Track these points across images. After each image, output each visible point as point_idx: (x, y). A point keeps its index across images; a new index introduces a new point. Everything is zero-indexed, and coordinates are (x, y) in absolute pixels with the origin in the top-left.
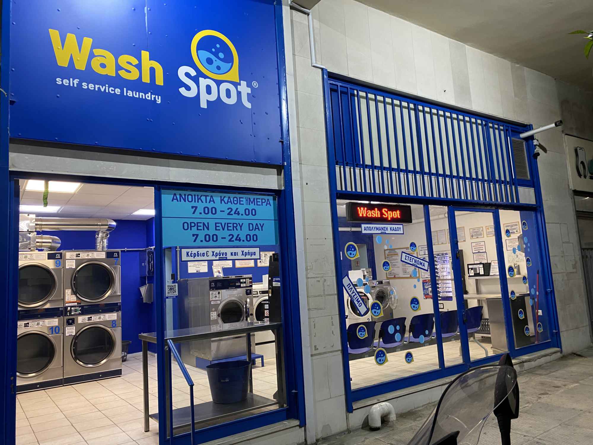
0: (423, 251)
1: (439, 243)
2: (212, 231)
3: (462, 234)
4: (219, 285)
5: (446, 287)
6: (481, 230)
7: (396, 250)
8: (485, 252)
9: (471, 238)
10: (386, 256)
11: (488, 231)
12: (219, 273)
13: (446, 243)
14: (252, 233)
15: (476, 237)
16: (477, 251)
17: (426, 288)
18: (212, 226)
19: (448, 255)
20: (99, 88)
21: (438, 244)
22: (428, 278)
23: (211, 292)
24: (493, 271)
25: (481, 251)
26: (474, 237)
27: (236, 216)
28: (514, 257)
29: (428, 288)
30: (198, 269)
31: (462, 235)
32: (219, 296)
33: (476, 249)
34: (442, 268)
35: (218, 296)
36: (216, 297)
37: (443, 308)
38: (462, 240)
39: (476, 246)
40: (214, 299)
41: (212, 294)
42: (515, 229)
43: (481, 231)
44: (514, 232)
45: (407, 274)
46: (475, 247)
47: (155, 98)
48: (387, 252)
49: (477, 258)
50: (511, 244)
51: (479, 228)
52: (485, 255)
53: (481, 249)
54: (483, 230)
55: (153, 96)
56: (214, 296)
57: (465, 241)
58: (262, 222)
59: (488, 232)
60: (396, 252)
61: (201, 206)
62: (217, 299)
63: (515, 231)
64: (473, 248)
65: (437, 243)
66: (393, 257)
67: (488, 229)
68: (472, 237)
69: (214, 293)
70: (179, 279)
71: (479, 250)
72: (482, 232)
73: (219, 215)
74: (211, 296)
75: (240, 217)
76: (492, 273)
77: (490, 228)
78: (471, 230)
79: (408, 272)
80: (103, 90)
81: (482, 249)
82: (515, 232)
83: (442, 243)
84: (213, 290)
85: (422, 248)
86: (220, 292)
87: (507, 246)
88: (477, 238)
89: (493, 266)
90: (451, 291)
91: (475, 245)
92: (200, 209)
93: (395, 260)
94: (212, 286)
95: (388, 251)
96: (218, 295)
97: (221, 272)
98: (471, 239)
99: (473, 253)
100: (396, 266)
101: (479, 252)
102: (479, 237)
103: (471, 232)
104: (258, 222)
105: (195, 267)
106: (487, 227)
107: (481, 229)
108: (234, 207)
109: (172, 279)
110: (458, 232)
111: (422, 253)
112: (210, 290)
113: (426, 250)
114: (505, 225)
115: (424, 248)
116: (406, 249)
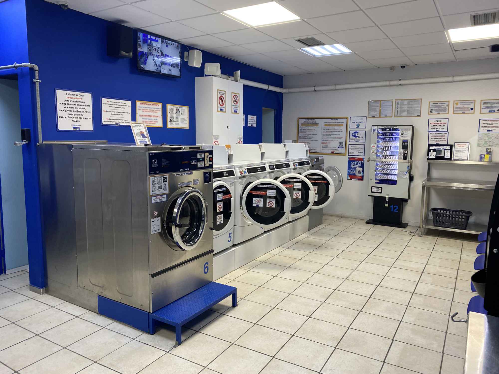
0: (356, 123)
1: (381, 116)
3: (417, 107)
4: (165, 162)
5: (388, 169)
6: (445, 105)
7: (315, 120)
8: (447, 131)
9: (430, 113)
10: (300, 125)
11: (456, 106)
12: (144, 136)
13: (392, 117)
15: (437, 113)
16: (435, 130)
17: (353, 167)
19: (398, 131)
21: (380, 117)
22: (357, 155)
23: (152, 178)
24: (457, 155)
25: (440, 130)
26: (434, 113)
28: (486, 141)
29: (356, 167)
30: (76, 124)
31: (418, 109)
32: (165, 187)
33: (434, 127)
34: (386, 147)
35: (163, 187)
36: (160, 187)
37: (381, 193)
38: (416, 115)
39: (435, 123)
40: (157, 192)
41: (154, 181)
42: (496, 107)
43: (445, 106)
44: (494, 111)
45: (327, 150)
46: (433, 125)
48: (302, 121)
49: (433, 138)
50: (486, 125)
51: (443, 102)
52: (446, 135)
53: (441, 127)
54: (448, 106)
56: (157, 185)
57: (419, 116)
59: (457, 108)
60: (315, 122)
62: (162, 191)
63: (496, 110)
64: (430, 125)
65: (378, 116)
66: (310, 128)
67: (457, 104)
68: (431, 112)
69: (157, 179)
70: (40, 140)
71: (438, 128)
72: (447, 108)
74: (151, 186)
76: (456, 156)
77: (460, 103)
78: (431, 104)
79: (330, 147)
81: (443, 127)
82: (496, 111)
83: (386, 116)
84: (155, 173)
85: (354, 120)
86: (166, 178)
87: (480, 127)
88: (439, 113)
89: (457, 148)
90: (397, 174)
93: (312, 131)
94: (153, 166)
95: (304, 120)
96: (163, 184)
97: (146, 135)
98: (429, 114)
99: (429, 132)
100: (312, 139)
101: (437, 131)
102: (441, 113)
103: (431, 106)
105: (72, 119)
106: (455, 102)
107: (447, 103)
109: (23, 139)
110: (412, 105)
111: (354, 125)
112: (150, 174)
113: (360, 122)
114: (483, 102)
115: (357, 119)
116: (332, 120)
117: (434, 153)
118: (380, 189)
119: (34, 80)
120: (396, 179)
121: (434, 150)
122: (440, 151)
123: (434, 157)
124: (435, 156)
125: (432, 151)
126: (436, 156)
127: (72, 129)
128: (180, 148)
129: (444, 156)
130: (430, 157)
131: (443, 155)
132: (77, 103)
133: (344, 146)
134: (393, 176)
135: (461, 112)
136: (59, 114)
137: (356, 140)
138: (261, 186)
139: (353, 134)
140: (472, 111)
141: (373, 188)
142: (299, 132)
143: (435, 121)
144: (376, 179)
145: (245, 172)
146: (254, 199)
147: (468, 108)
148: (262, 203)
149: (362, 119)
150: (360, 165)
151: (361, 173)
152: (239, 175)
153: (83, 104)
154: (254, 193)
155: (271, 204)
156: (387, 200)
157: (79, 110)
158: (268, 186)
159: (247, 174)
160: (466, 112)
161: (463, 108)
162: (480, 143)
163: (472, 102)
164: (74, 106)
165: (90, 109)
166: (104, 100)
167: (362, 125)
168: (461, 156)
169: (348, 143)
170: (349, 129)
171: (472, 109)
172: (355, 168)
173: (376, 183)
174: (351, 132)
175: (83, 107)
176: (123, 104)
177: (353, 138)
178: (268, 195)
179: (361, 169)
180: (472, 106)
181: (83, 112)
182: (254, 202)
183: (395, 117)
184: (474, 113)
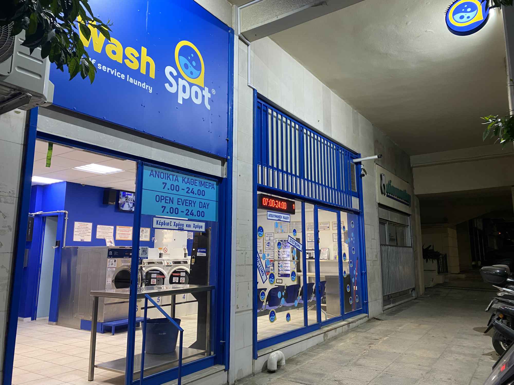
1: (282, 232)
2: (175, 205)
3: (301, 226)
4: (116, 253)
5: (285, 267)
12: (111, 243)
13: (287, 233)
14: (201, 210)
15: (311, 230)
16: (311, 241)
17: (268, 266)
18: (175, 201)
20: (110, 71)
23: (108, 260)
27: (191, 195)
30: (82, 238)
32: (115, 264)
33: (310, 239)
34: (283, 252)
35: (114, 264)
36: (112, 264)
37: (282, 283)
38: (300, 231)
40: (111, 266)
41: (109, 261)
46: (310, 237)
47: (148, 88)
49: (310, 246)
50: (336, 237)
55: (147, 86)
56: (111, 263)
58: (208, 202)
59: (321, 227)
61: (169, 183)
62: (113, 266)
64: (308, 238)
65: (280, 232)
68: (308, 229)
69: (111, 260)
70: (64, 246)
71: (312, 239)
73: (181, 192)
74: (108, 263)
75: (194, 196)
76: (321, 257)
77: (322, 224)
80: (112, 73)
83: (284, 232)
84: (110, 257)
85: (267, 235)
86: (116, 260)
87: (334, 238)
89: (322, 252)
90: (289, 269)
91: (310, 236)
92: (168, 186)
94: (110, 254)
96: (114, 263)
97: (112, 242)
99: (308, 242)
102: (313, 230)
103: (307, 226)
104: (206, 202)
105: (80, 236)
108: (191, 187)
109: (56, 245)
110: (298, 225)
111: (267, 238)
112: (108, 258)
113: (271, 236)
114: (333, 223)
115: (269, 235)
117: (308, 255)
118: (281, 280)
119: (65, 218)
121: (308, 253)
122: (311, 253)
124: (308, 257)
127: (80, 241)
128: (125, 247)
132: (84, 228)
133: (262, 252)
134: (287, 271)
135: (323, 229)
136: (75, 233)
137: (269, 248)
138: (177, 270)
139: (267, 244)
140: (328, 229)
141: (277, 280)
144: (279, 274)
145: (171, 263)
146: (174, 278)
147: (327, 227)
148: (178, 280)
149: (272, 235)
150: (272, 265)
151: (272, 270)
152: (166, 264)
153: (87, 228)
154: (174, 274)
155: (182, 280)
156: (285, 288)
157: (85, 231)
158: (181, 270)
159: (172, 264)
160: (326, 229)
161: (324, 227)
162: (335, 248)
163: (328, 223)
164: (83, 229)
165: (91, 231)
166: (98, 226)
167: (272, 238)
168: (324, 257)
169: (265, 250)
170: (265, 241)
171: (328, 227)
172: (269, 267)
173: (279, 276)
174: (266, 243)
175: (87, 230)
176: (109, 228)
177: (268, 246)
178: (181, 275)
179: (272, 268)
180: (328, 226)
181: (87, 232)
182: (173, 280)
183: (289, 232)
184: (329, 230)
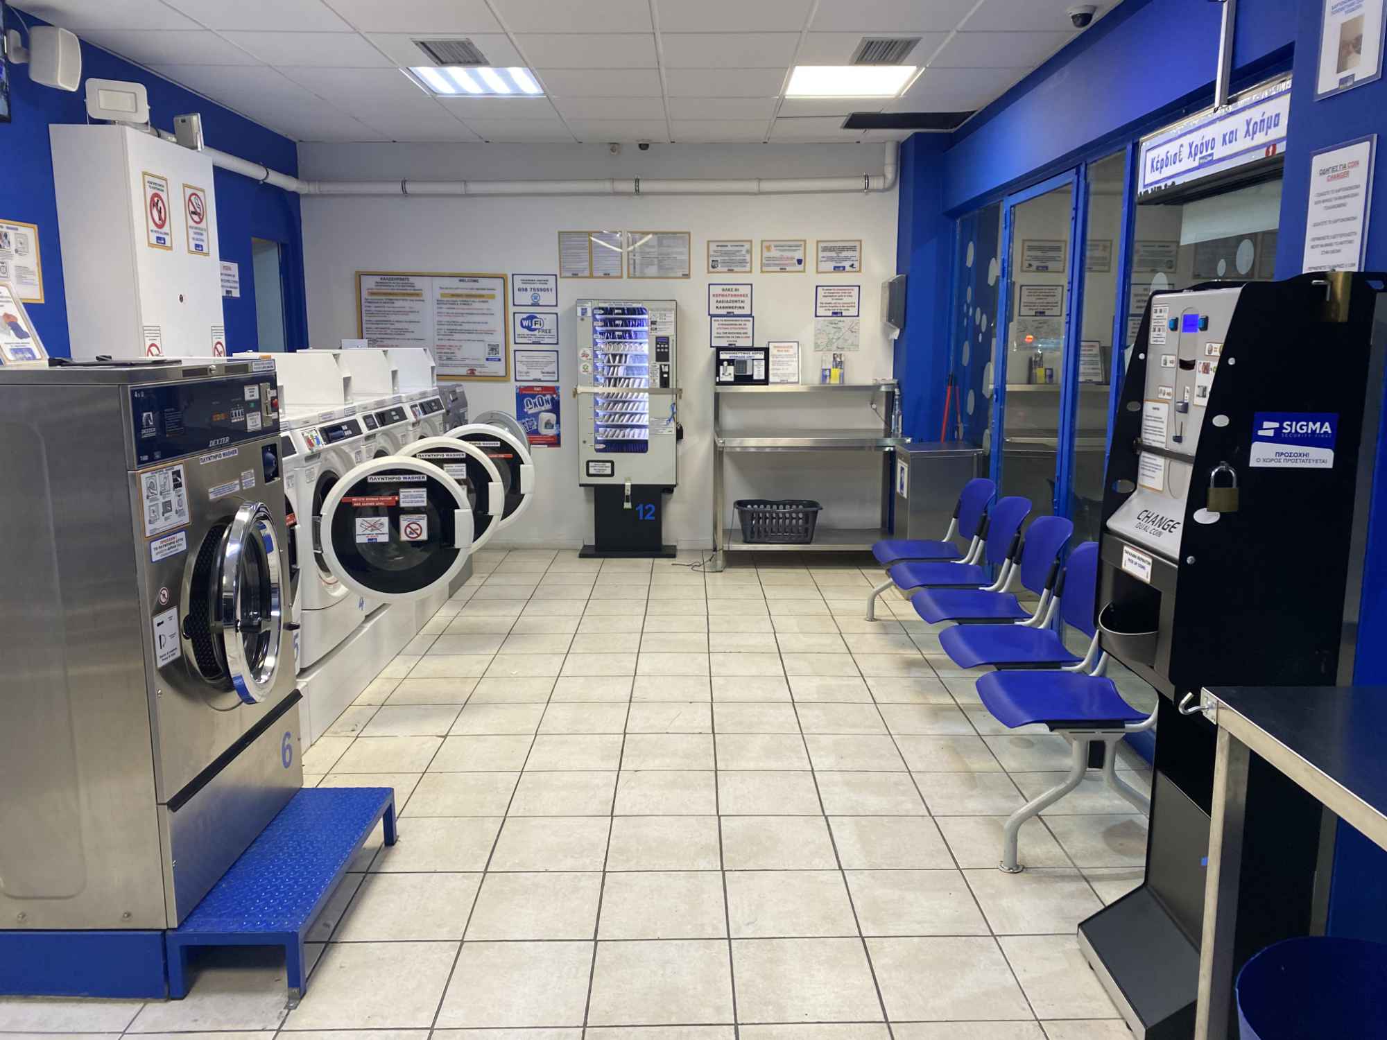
0: (530, 293)
1: (594, 275)
3: (681, 253)
6: (744, 249)
7: (412, 279)
8: (750, 316)
9: (711, 269)
10: (365, 295)
11: (766, 254)
13: (621, 277)
15: (726, 269)
16: (724, 312)
17: (530, 412)
19: (643, 314)
21: (591, 276)
22: (540, 380)
23: (145, 478)
24: (775, 372)
25: (737, 312)
26: (719, 269)
28: (831, 336)
29: (540, 412)
31: (679, 257)
32: (180, 503)
33: (722, 305)
34: (614, 356)
35: (175, 506)
36: (167, 507)
37: (612, 475)
38: (680, 274)
39: (723, 295)
40: (162, 524)
41: (151, 487)
42: (846, 259)
43: (744, 253)
44: (844, 268)
45: (455, 366)
46: (719, 299)
48: (369, 283)
49: (721, 331)
50: (829, 300)
51: (739, 243)
52: (749, 324)
53: (738, 305)
54: (749, 252)
56: (161, 500)
57: (687, 276)
59: (769, 259)
60: (412, 285)
62: (173, 520)
63: (847, 264)
64: (713, 300)
65: (587, 273)
66: (398, 304)
67: (768, 248)
68: (713, 267)
69: (158, 479)
71: (730, 307)
72: (748, 257)
74: (146, 503)
76: (777, 374)
77: (775, 246)
78: (713, 247)
79: (464, 359)
81: (742, 305)
82: (848, 268)
83: (607, 275)
84: (152, 459)
85: (524, 282)
86: (179, 473)
87: (818, 305)
88: (731, 271)
89: (774, 356)
91: (721, 292)
93: (406, 313)
94: (145, 434)
95: (378, 279)
96: (173, 496)
98: (709, 272)
99: (712, 316)
100: (408, 335)
101: (729, 315)
102: (736, 269)
103: (711, 253)
106: (765, 244)
107: (747, 246)
110: (669, 246)
111: (525, 298)
112: (140, 462)
113: (541, 290)
114: (821, 245)
115: (532, 282)
116: (460, 281)
117: (731, 369)
118: (609, 464)
120: (646, 438)
121: (731, 362)
122: (744, 362)
123: (731, 379)
124: (732, 375)
125: (725, 363)
126: (735, 376)
129: (752, 375)
130: (723, 378)
131: (749, 373)
133: (501, 355)
134: (637, 431)
135: (778, 269)
137: (534, 339)
138: (378, 479)
139: (525, 323)
140: (800, 267)
141: (591, 464)
142: (364, 315)
143: (723, 290)
144: (597, 442)
146: (358, 521)
147: (792, 258)
148: (386, 529)
149: (546, 282)
150: (548, 406)
151: (552, 427)
154: (357, 501)
155: (414, 531)
156: (628, 492)
158: (402, 478)
160: (788, 269)
161: (781, 258)
162: (819, 342)
163: (800, 246)
167: (547, 298)
168: (784, 375)
169: (512, 347)
170: (512, 309)
171: (800, 262)
172: (536, 415)
173: (598, 450)
174: (519, 317)
177: (526, 332)
178: (402, 505)
179: (552, 417)
180: (799, 255)
182: (359, 530)
183: (629, 277)
184: (804, 271)
